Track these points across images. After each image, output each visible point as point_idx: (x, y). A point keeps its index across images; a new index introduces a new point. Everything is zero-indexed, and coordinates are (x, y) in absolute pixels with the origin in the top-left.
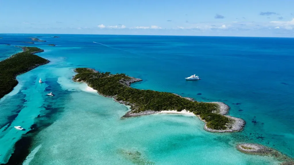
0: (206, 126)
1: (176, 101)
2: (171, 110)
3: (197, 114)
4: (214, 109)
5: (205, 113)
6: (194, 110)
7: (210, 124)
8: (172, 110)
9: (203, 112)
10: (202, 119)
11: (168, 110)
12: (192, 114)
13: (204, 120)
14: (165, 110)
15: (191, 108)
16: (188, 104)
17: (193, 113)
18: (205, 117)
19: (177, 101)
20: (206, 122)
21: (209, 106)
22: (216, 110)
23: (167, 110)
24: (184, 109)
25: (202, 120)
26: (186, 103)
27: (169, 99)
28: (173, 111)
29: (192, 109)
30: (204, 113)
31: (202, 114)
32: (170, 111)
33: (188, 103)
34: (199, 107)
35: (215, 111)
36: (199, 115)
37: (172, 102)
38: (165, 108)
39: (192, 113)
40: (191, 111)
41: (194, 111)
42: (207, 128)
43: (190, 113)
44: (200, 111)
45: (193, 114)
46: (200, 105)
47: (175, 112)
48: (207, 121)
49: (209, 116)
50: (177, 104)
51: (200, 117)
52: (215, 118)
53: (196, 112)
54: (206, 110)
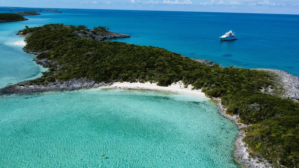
0: (243, 144)
1: (166, 63)
2: (143, 80)
3: (213, 95)
4: (268, 84)
5: (238, 93)
6: (208, 83)
7: (262, 137)
8: (146, 81)
9: (232, 90)
10: (229, 112)
11: (134, 81)
12: (199, 95)
13: (235, 117)
14: (125, 79)
15: (198, 79)
16: (194, 68)
17: (203, 91)
18: (238, 105)
19: (169, 62)
20: (243, 125)
21: (252, 76)
22: (273, 85)
23: (131, 82)
24: (181, 79)
25: (228, 116)
26: (190, 67)
27: (149, 57)
28: (147, 85)
29: (201, 82)
30: (235, 93)
31: (229, 96)
32: (139, 83)
33: (196, 68)
34: (223, 76)
35: (270, 90)
36: (219, 99)
37: (154, 63)
38: (127, 75)
39: (200, 90)
40: (198, 87)
41: (206, 86)
42: (246, 156)
43: (195, 90)
44: (225, 87)
45: (203, 94)
46: (226, 71)
47: (152, 86)
48: (245, 119)
49: (255, 105)
50: (165, 67)
51: (222, 103)
52: (276, 112)
53: (211, 90)
54: (243, 85)
